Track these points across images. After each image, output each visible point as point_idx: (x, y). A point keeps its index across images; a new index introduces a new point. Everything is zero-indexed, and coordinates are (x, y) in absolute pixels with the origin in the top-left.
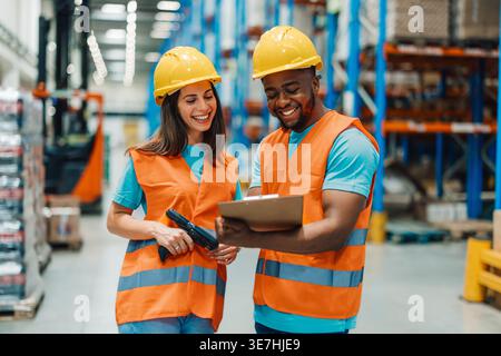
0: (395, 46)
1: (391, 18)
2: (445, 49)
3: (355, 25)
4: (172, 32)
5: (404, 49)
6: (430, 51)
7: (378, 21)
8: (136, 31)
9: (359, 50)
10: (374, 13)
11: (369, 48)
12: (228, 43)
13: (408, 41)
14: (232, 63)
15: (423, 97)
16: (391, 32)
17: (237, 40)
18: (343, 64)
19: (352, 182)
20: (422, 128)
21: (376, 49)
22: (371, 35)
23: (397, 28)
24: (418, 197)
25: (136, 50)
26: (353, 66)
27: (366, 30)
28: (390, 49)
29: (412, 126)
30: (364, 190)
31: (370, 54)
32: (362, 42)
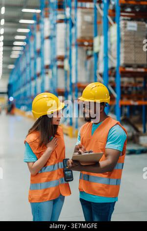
0: (124, 68)
1: (122, 56)
2: (145, 69)
3: (106, 58)
4: (20, 55)
5: (128, 69)
6: (139, 70)
7: (116, 56)
8: (3, 55)
9: (108, 69)
10: (115, 53)
11: (113, 68)
12: (47, 62)
13: (129, 66)
14: (50, 71)
15: (136, 89)
16: (122, 62)
17: (51, 61)
18: (101, 75)
19: (117, 146)
20: (136, 103)
21: (116, 69)
22: (113, 63)
23: (125, 60)
24: (135, 132)
25: (3, 64)
26: (105, 76)
27: (111, 60)
28: (122, 69)
29: (132, 102)
30: (120, 149)
31: (114, 71)
32: (110, 66)
